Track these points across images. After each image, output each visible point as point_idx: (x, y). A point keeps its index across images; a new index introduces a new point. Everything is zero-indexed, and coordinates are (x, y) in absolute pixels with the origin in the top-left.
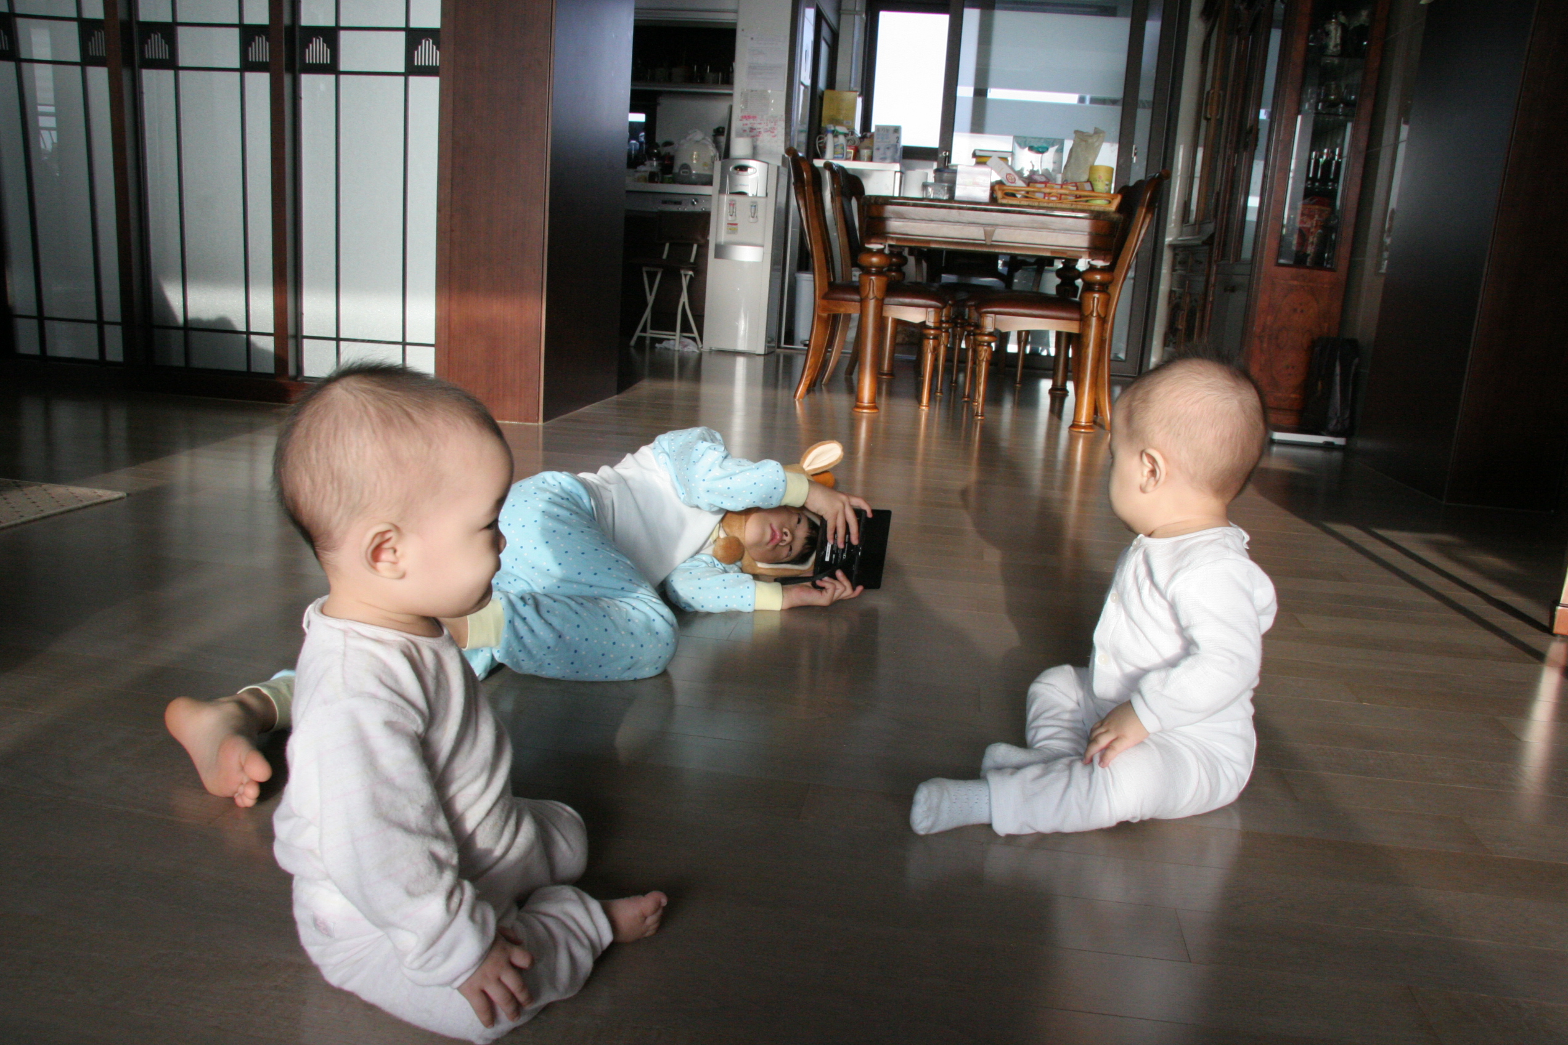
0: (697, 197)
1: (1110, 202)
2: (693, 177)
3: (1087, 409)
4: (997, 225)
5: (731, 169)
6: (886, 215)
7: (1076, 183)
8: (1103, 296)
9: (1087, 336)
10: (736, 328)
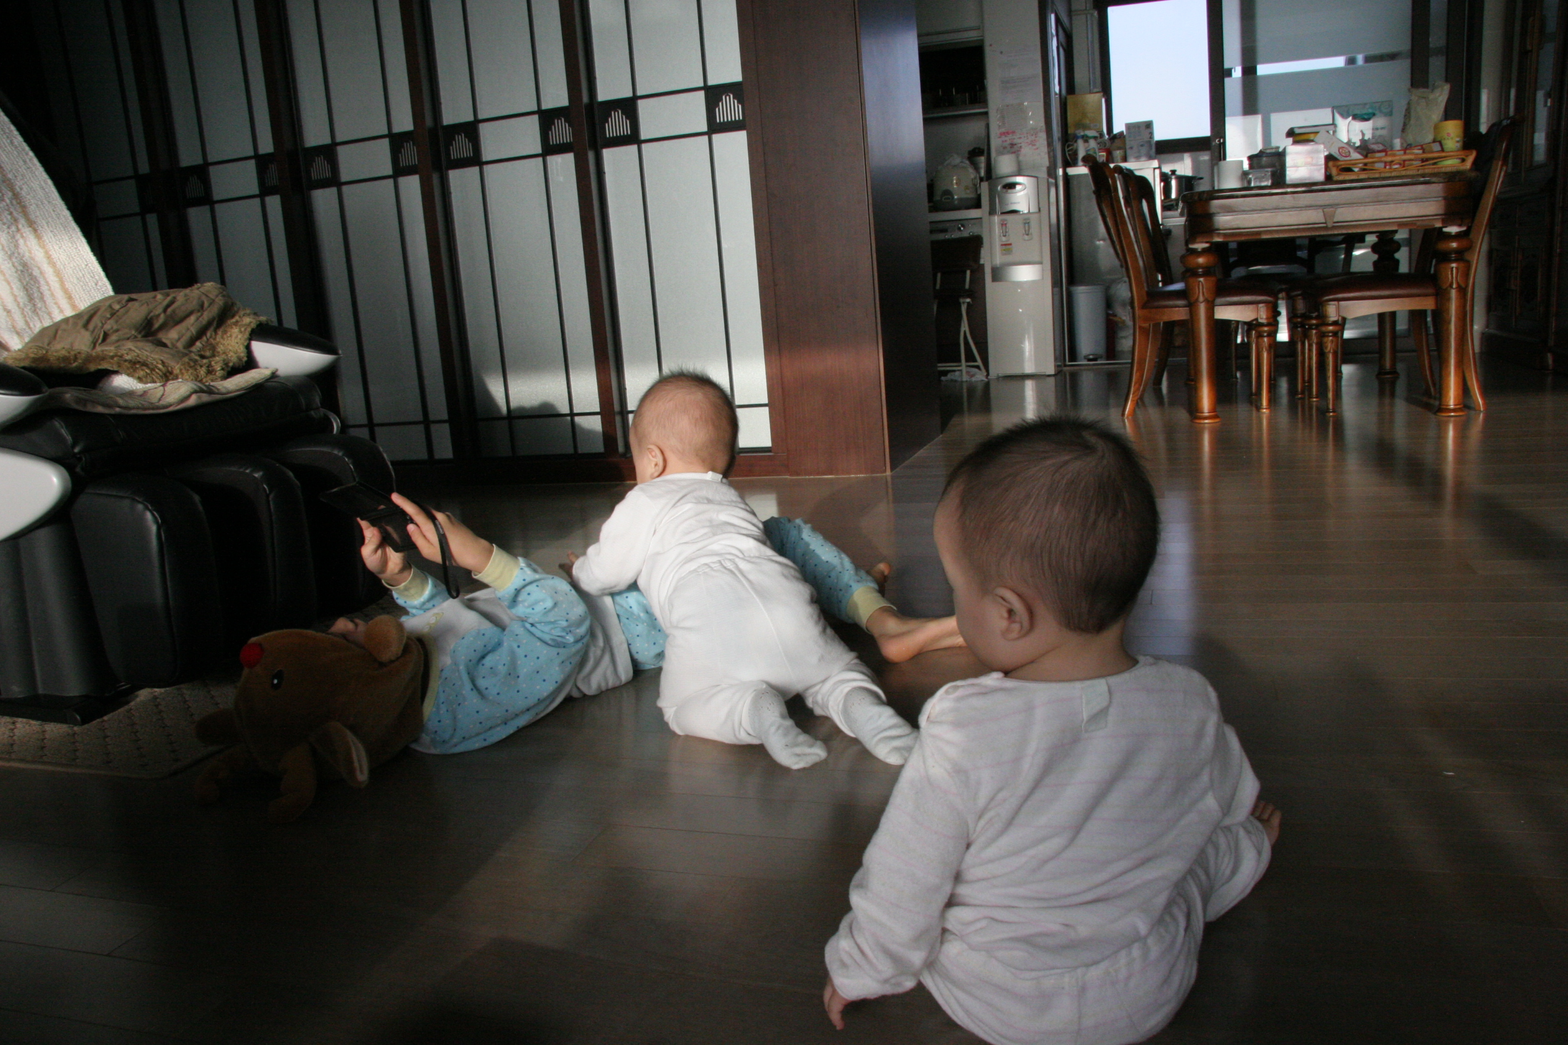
0: (963, 222)
1: (1463, 160)
2: (956, 202)
3: (1455, 391)
4: (1338, 205)
5: (999, 188)
6: (1213, 210)
7: (1422, 146)
8: (1462, 265)
9: (1448, 310)
10: (1021, 352)
